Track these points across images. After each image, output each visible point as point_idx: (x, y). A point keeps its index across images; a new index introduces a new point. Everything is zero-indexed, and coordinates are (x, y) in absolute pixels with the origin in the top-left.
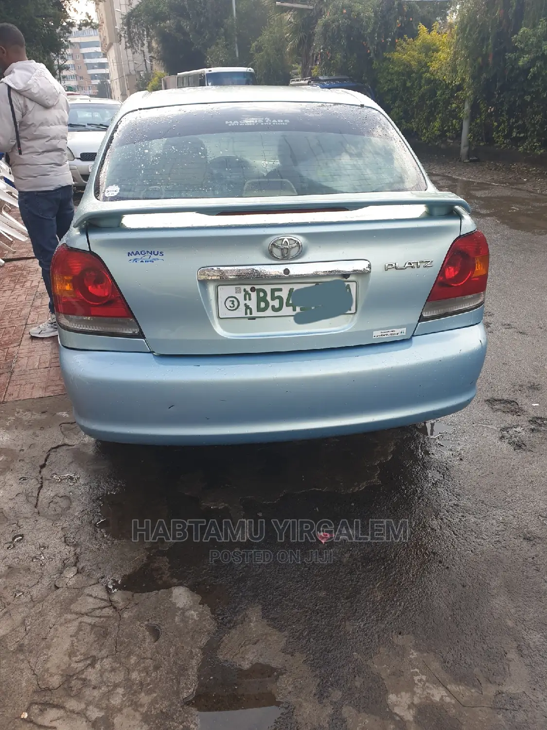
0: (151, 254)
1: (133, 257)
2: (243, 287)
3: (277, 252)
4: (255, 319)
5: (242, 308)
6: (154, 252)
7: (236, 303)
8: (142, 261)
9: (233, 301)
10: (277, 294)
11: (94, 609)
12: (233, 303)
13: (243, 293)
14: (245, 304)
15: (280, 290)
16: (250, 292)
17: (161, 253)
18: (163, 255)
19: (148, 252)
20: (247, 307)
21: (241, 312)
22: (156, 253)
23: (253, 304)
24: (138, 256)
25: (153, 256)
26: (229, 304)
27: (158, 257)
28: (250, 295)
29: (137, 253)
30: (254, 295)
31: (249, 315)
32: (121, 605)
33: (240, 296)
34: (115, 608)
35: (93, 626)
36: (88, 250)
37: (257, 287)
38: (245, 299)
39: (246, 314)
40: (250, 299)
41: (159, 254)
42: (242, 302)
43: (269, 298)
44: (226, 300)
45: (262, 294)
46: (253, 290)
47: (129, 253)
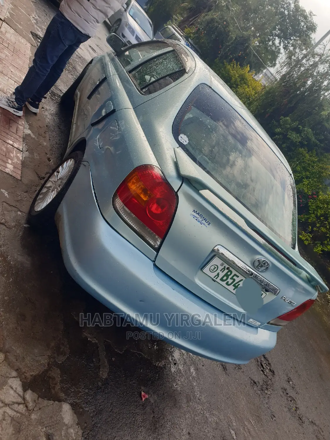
0: (204, 220)
1: (195, 214)
2: (225, 265)
3: (257, 264)
4: (215, 282)
5: (216, 273)
6: (206, 220)
7: (216, 269)
8: (197, 220)
9: (215, 268)
10: (235, 277)
11: (14, 403)
12: (214, 269)
13: (223, 267)
14: (219, 273)
15: (238, 277)
16: (226, 268)
17: (209, 223)
18: (209, 225)
19: (204, 217)
20: (218, 274)
21: (213, 275)
22: (207, 221)
23: (221, 275)
24: (197, 216)
25: (204, 222)
26: (212, 268)
27: (206, 224)
28: (225, 270)
29: (198, 214)
30: (226, 271)
31: (214, 279)
32: (31, 405)
33: (220, 268)
34: (27, 407)
35: (13, 419)
36: (176, 191)
37: (231, 269)
38: (221, 271)
39: (214, 277)
40: (222, 272)
41: (208, 223)
42: (218, 271)
43: (230, 277)
44: (212, 265)
45: (229, 273)
46: (228, 268)
47: (194, 210)
